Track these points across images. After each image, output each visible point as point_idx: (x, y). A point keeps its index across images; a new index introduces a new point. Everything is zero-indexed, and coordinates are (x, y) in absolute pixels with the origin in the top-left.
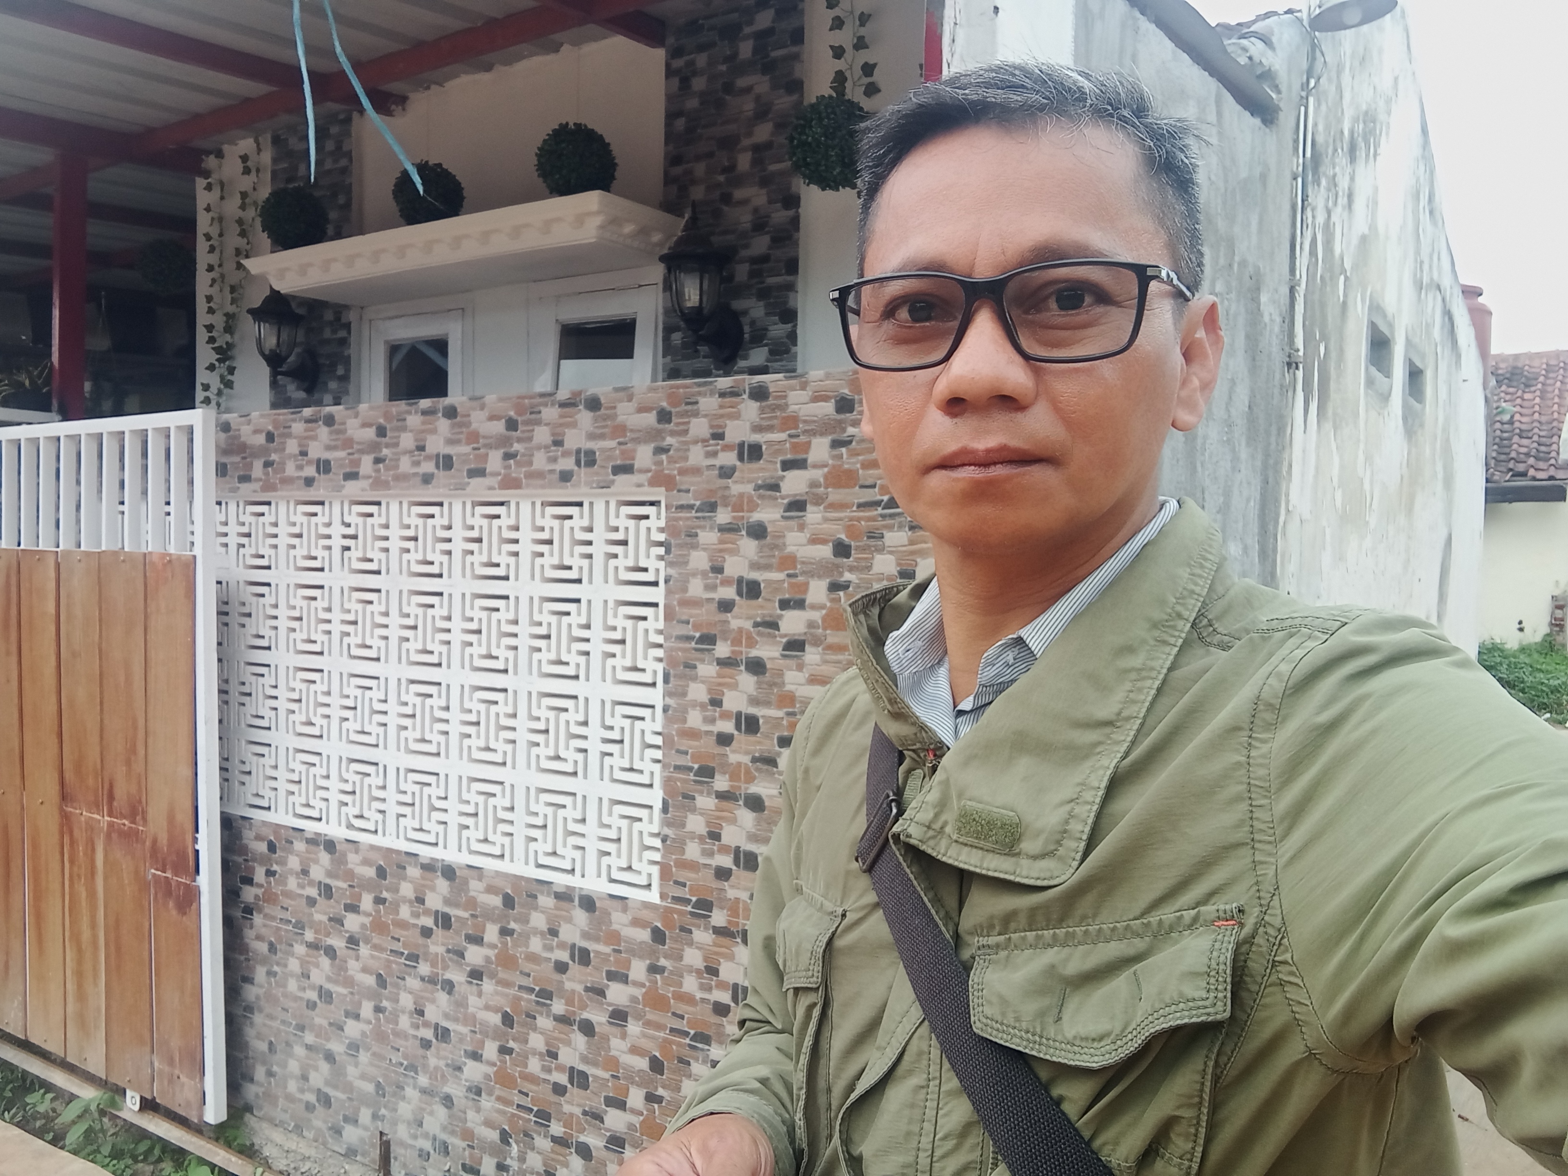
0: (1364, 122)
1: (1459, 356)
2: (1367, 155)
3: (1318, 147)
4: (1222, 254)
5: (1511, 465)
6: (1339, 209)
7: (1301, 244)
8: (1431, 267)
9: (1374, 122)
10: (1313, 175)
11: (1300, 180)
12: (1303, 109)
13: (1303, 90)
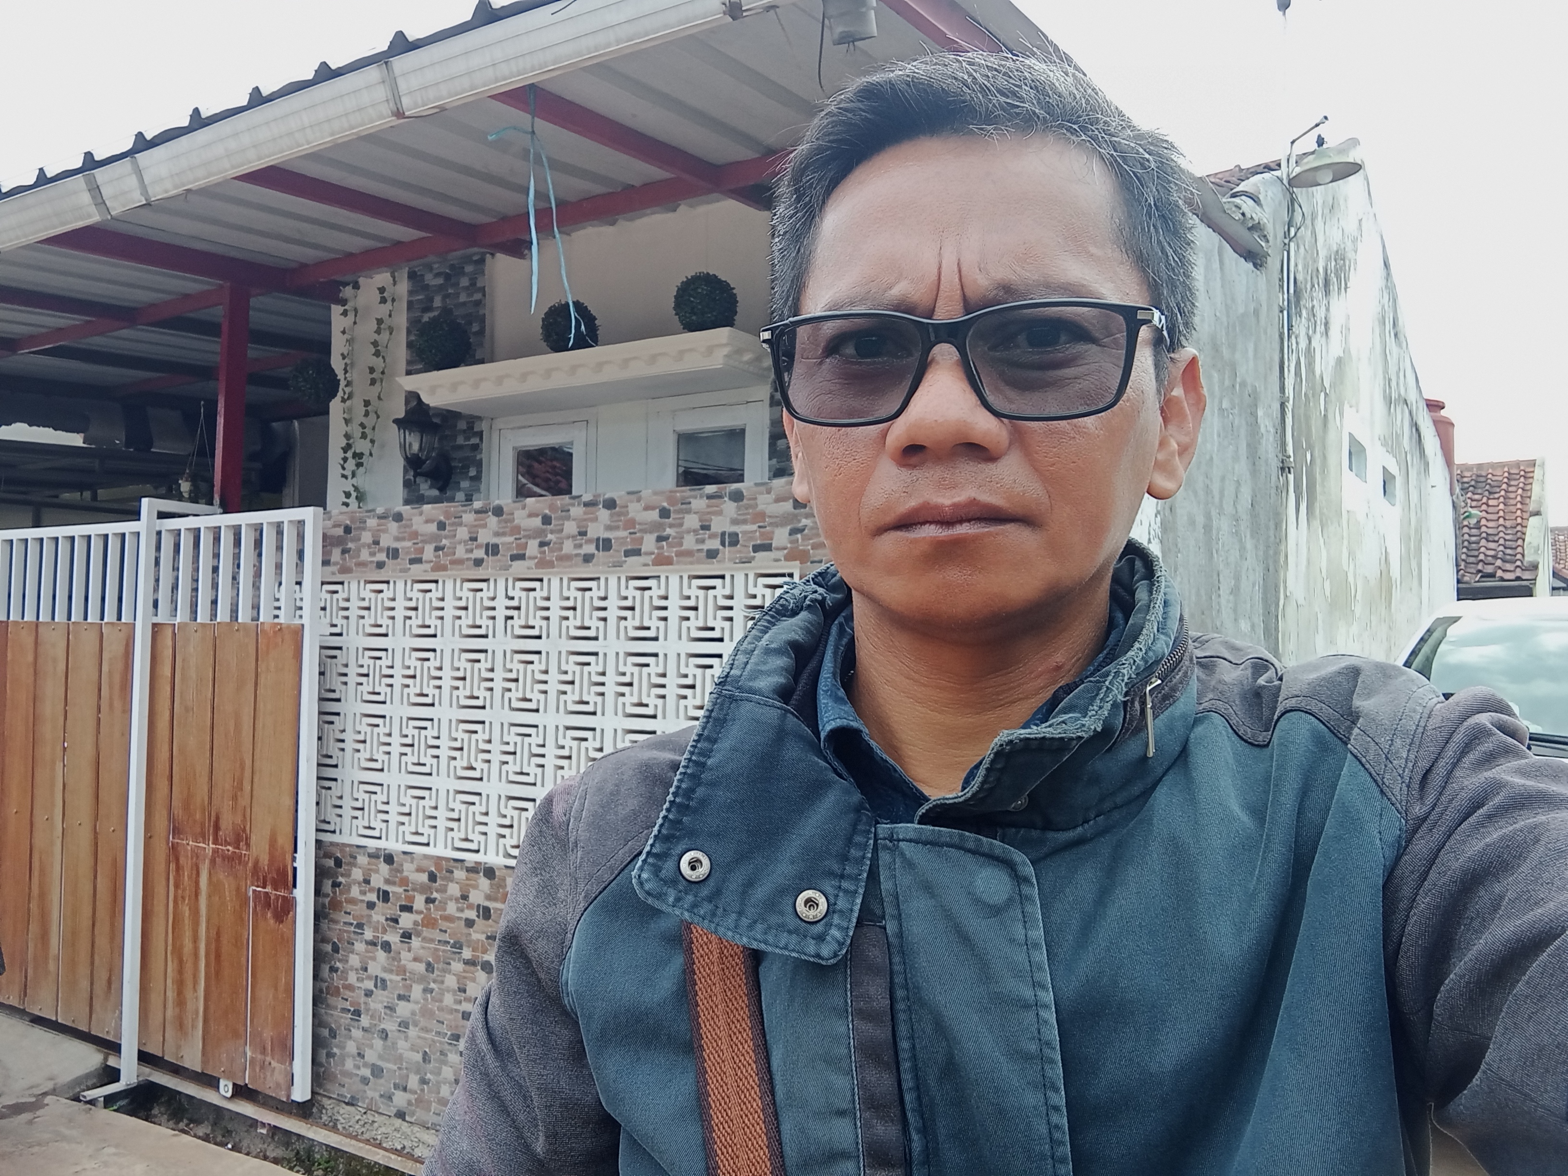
0: (1336, 261)
1: (1427, 464)
2: (1339, 289)
3: (1299, 283)
4: (1226, 376)
5: (1480, 567)
6: (1318, 335)
7: (1289, 366)
8: (1398, 384)
9: (1344, 260)
10: (1296, 308)
11: (1285, 313)
12: (1285, 253)
13: (1285, 238)
